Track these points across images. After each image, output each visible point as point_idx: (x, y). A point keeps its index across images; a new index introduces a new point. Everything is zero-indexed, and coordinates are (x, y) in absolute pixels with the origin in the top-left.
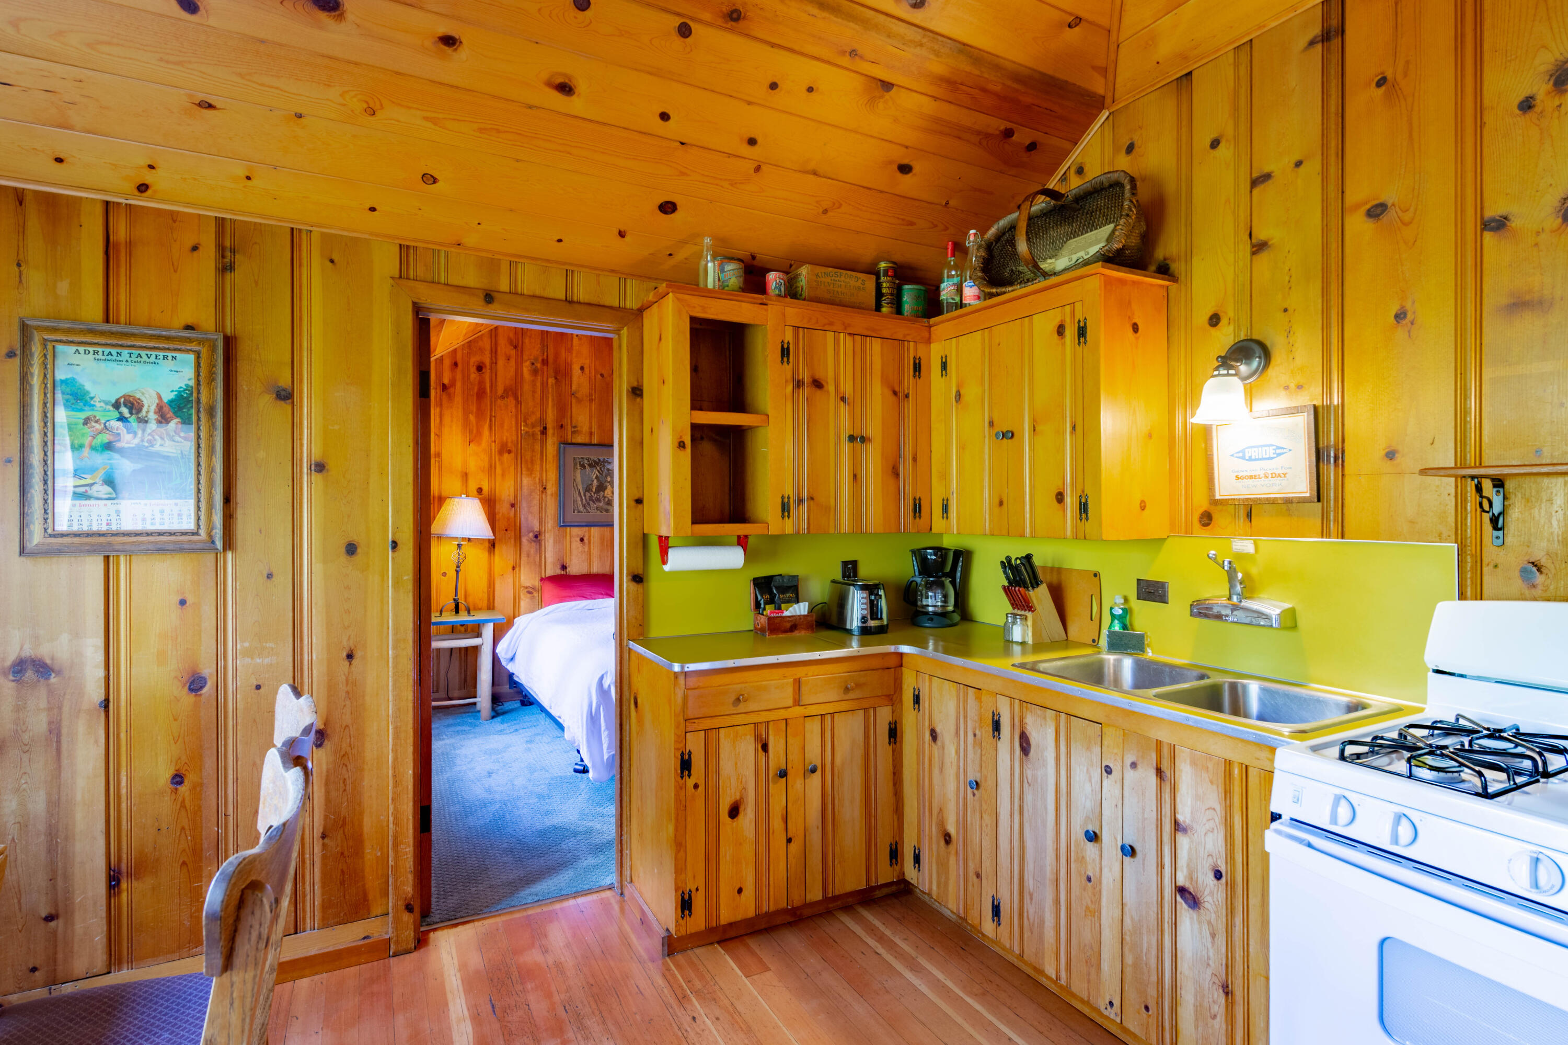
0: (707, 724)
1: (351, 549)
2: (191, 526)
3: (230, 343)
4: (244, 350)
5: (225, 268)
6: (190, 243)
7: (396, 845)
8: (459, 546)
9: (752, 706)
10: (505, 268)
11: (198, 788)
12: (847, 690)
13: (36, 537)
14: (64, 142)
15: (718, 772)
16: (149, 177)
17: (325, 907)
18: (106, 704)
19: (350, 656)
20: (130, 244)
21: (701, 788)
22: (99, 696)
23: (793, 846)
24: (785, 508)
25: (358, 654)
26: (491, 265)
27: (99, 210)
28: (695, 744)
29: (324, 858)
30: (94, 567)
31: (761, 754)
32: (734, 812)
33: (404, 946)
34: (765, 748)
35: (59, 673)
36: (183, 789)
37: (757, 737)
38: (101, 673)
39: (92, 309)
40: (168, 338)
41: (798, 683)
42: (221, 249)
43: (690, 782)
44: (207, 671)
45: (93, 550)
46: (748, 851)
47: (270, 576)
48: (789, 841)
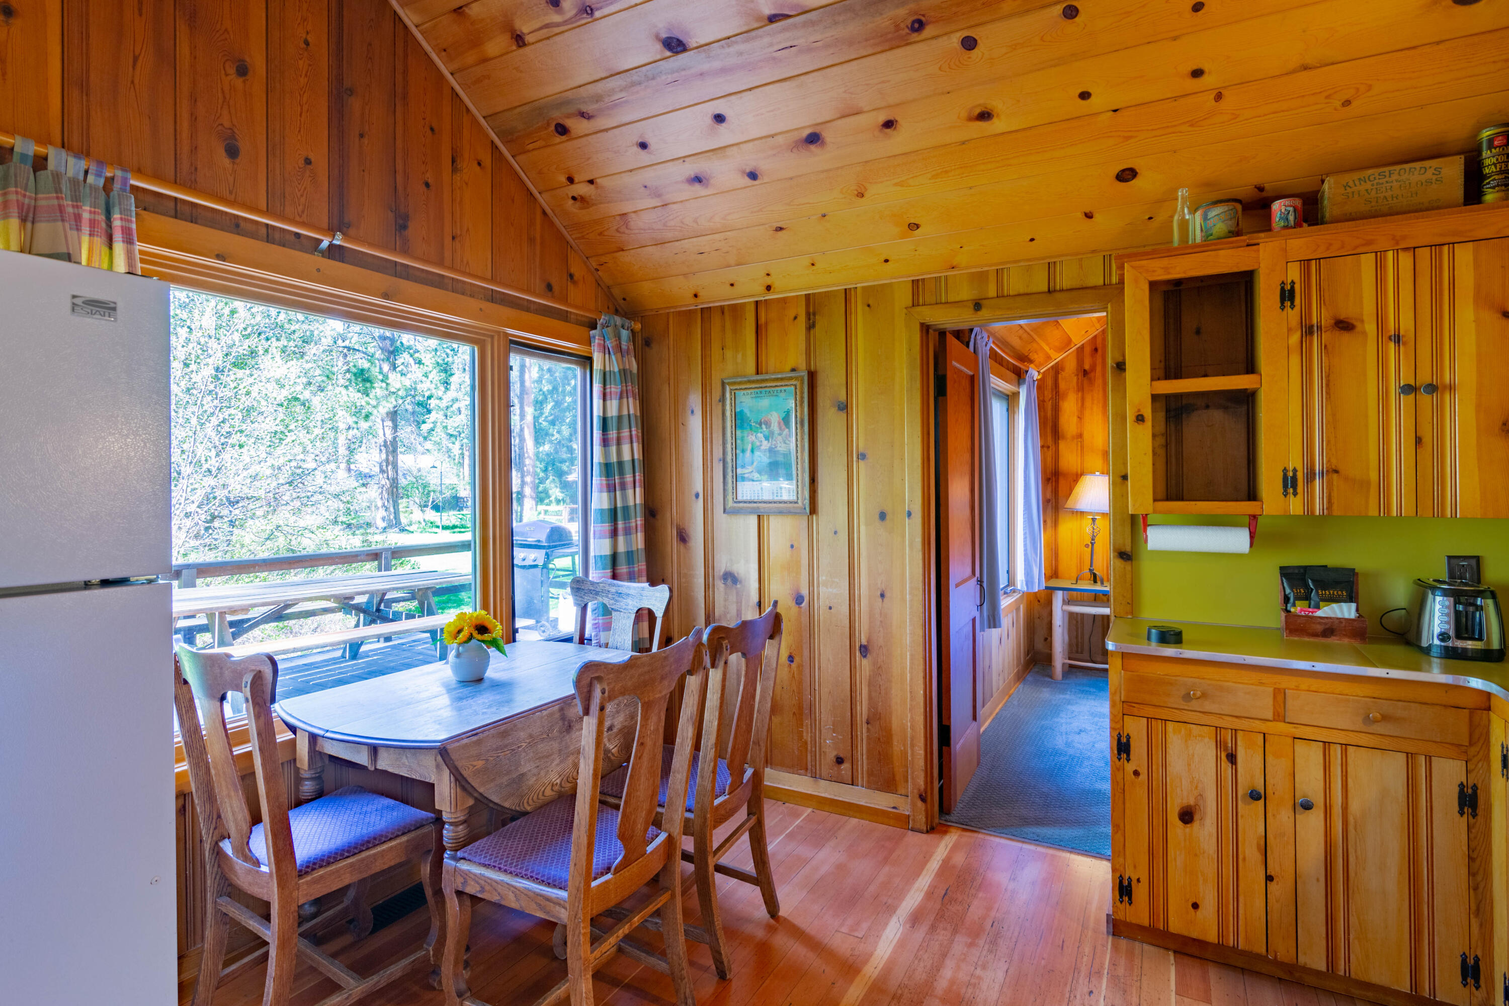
0: (1150, 712)
1: (883, 516)
2: (794, 498)
3: (812, 376)
4: (821, 380)
5: (810, 326)
6: (792, 317)
7: (912, 746)
8: (1094, 520)
9: (1208, 706)
10: (992, 278)
11: (800, 666)
12: (1367, 720)
13: (730, 504)
14: (734, 273)
15: (1165, 765)
16: (769, 281)
17: (870, 773)
18: (760, 602)
19: (882, 595)
20: (766, 323)
21: (1143, 777)
22: (756, 600)
23: (1272, 886)
24: (1289, 483)
25: (887, 594)
26: (980, 278)
27: (753, 307)
28: (1136, 729)
29: (868, 738)
30: (753, 520)
31: (1226, 766)
32: (1187, 816)
33: (918, 826)
34: (1232, 758)
35: (741, 582)
36: (794, 665)
37: (1220, 744)
38: (756, 585)
39: (750, 365)
40: (782, 379)
41: (1280, 695)
42: (808, 314)
43: (1130, 767)
44: (805, 592)
45: (752, 511)
46: (1208, 868)
47: (836, 533)
48: (1269, 878)
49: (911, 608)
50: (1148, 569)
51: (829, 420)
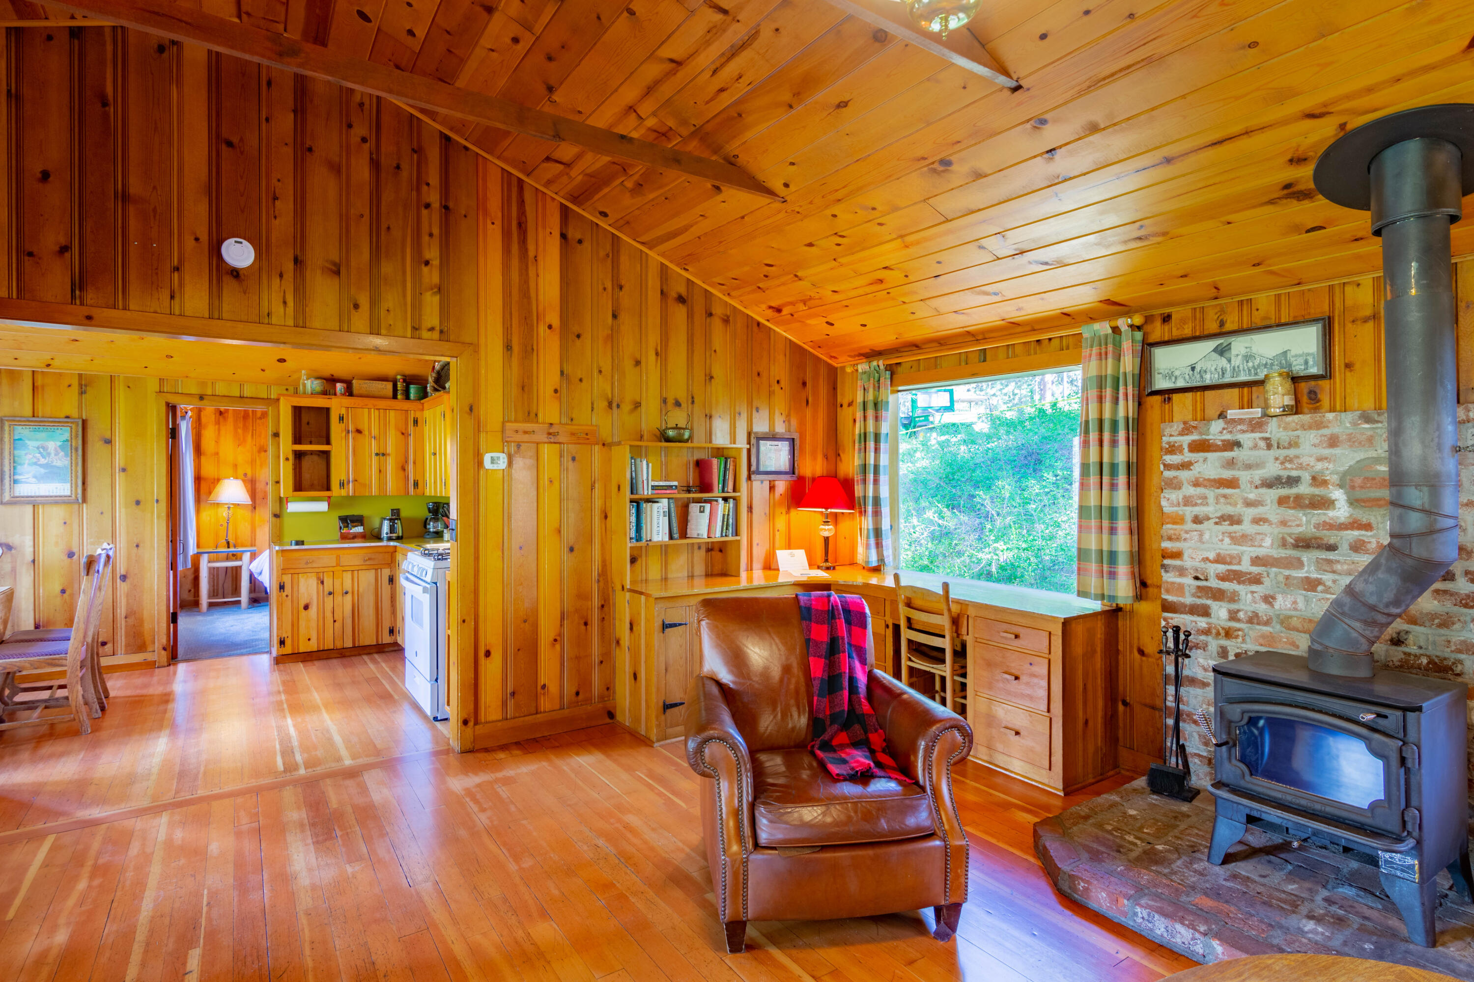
0: (292, 571)
1: (138, 503)
2: (69, 494)
3: (84, 423)
4: (90, 425)
5: (82, 393)
6: (67, 384)
7: (158, 623)
8: (229, 508)
9: (315, 565)
10: (210, 384)
11: (72, 596)
12: (365, 561)
13: (5, 499)
14: (17, 353)
15: (298, 591)
16: (51, 362)
17: (127, 646)
18: (34, 561)
19: (137, 546)
20: (43, 386)
21: (290, 597)
22: (31, 558)
23: (336, 624)
24: (342, 485)
25: (141, 545)
26: (203, 385)
27: (30, 374)
28: (287, 579)
29: (126, 626)
30: (29, 508)
31: (321, 586)
32: (306, 607)
33: (162, 664)
34: (322, 583)
35: (15, 549)
36: (65, 595)
37: (318, 578)
38: (32, 549)
39: (27, 411)
40: (59, 422)
41: (338, 557)
42: (81, 385)
43: (284, 594)
44: (75, 550)
45: (28, 503)
46: (314, 625)
47: (102, 513)
48: (335, 621)
49: (158, 550)
50: (287, 521)
51: (96, 448)
